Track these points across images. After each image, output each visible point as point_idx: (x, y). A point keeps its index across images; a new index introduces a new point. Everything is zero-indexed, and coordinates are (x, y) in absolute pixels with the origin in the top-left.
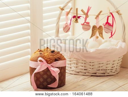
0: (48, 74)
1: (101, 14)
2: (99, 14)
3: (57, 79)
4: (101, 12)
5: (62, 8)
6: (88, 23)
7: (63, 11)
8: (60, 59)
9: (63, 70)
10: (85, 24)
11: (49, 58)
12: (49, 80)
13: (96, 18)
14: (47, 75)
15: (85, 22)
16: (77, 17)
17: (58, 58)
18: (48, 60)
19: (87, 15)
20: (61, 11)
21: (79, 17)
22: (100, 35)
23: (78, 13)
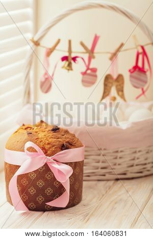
0: (48, 177)
1: (124, 48)
2: (118, 50)
3: (67, 187)
4: (122, 45)
5: (37, 42)
6: (94, 70)
7: (39, 47)
8: (71, 145)
9: (78, 169)
10: (89, 72)
11: (48, 144)
12: (49, 191)
13: (111, 59)
14: (46, 180)
15: (88, 69)
16: (70, 59)
17: (68, 142)
18: (47, 147)
19: (91, 53)
20: (35, 46)
21: (74, 59)
22: (118, 94)
23: (73, 49)
